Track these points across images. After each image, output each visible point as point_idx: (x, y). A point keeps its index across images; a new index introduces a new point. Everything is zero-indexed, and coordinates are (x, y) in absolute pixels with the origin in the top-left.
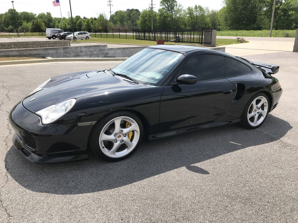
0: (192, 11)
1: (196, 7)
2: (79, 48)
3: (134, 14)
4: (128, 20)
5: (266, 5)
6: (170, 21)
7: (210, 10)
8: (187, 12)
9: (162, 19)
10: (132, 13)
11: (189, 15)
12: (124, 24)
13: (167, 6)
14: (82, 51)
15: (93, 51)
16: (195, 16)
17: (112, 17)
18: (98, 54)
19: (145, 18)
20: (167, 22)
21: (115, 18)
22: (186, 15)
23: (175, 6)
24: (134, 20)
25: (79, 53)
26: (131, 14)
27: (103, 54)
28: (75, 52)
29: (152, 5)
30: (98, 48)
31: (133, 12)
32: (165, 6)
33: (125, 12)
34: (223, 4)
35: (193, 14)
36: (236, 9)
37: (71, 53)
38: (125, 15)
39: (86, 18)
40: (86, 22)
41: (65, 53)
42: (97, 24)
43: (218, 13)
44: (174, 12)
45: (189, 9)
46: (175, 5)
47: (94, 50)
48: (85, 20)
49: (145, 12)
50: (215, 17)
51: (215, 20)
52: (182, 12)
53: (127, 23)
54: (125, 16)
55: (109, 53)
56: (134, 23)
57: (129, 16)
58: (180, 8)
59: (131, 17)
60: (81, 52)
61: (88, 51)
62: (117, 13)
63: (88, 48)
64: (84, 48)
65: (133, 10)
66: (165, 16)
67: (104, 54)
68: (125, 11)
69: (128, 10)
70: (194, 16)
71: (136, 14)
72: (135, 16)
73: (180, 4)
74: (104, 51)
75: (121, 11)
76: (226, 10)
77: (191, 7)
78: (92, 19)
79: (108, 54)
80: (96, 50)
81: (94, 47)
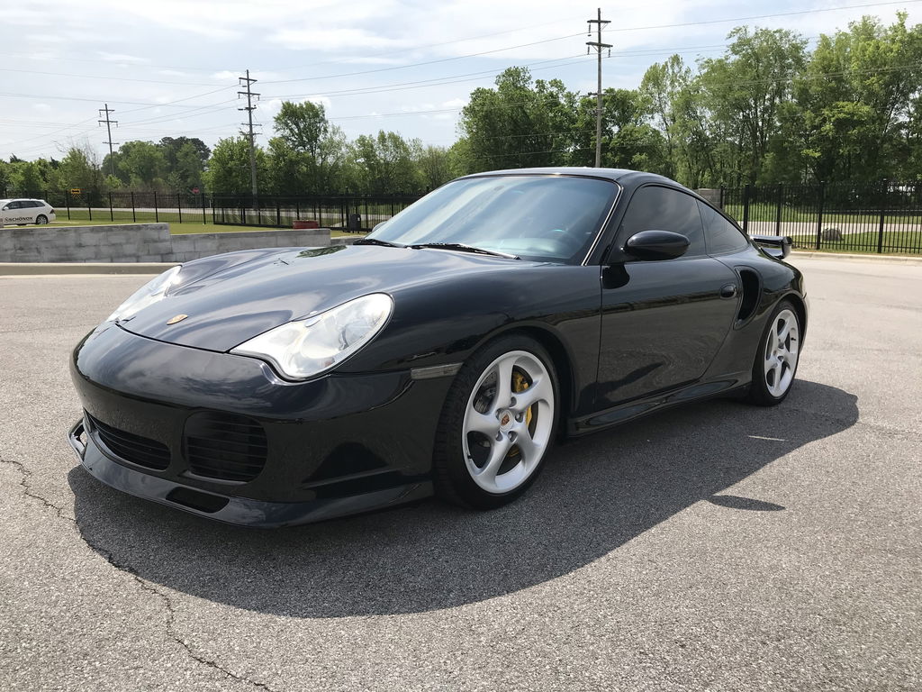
0: (372, 147)
1: (382, 138)
2: (72, 234)
3: (187, 154)
4: (170, 169)
5: (572, 138)
6: (307, 175)
7: (425, 147)
8: (357, 149)
9: (281, 168)
10: (182, 152)
11: (362, 160)
12: (156, 181)
13: (296, 130)
14: (82, 243)
15: (121, 244)
16: (382, 161)
17: (111, 160)
18: (140, 254)
19: (229, 165)
20: (300, 177)
21: (121, 165)
22: (356, 158)
23: (320, 130)
24: (187, 170)
25: (72, 250)
26: (178, 154)
27: (155, 255)
28: (57, 247)
29: (251, 125)
30: (139, 235)
31: (185, 148)
32: (291, 130)
33: (158, 146)
34: (459, 130)
35: (375, 156)
36: (497, 144)
37: (43, 250)
38: (159, 154)
39: (19, 161)
40: (22, 174)
41: (21, 249)
42: (63, 181)
43: (447, 155)
44: (318, 150)
45: (362, 140)
46: (322, 129)
47: (124, 241)
48: (16, 165)
49: (226, 146)
50: (440, 168)
51: (439, 174)
52: (343, 149)
53: (166, 179)
54: (156, 158)
55: (174, 251)
56: (189, 180)
57: (171, 157)
58: (336, 138)
59: (177, 161)
60: (80, 246)
61: (102, 244)
62: (127, 149)
63: (102, 234)
64: (91, 234)
65: (182, 140)
66: (291, 161)
67: (158, 254)
68: (157, 142)
69: (165, 139)
70: (378, 163)
71: (195, 153)
72: (189, 160)
73: (336, 126)
74: (160, 245)
75: (142, 145)
76: (468, 147)
77: (367, 136)
78: (41, 162)
79: (172, 253)
80: (132, 240)
81: (125, 232)
